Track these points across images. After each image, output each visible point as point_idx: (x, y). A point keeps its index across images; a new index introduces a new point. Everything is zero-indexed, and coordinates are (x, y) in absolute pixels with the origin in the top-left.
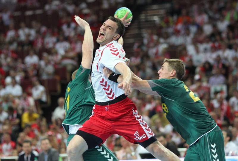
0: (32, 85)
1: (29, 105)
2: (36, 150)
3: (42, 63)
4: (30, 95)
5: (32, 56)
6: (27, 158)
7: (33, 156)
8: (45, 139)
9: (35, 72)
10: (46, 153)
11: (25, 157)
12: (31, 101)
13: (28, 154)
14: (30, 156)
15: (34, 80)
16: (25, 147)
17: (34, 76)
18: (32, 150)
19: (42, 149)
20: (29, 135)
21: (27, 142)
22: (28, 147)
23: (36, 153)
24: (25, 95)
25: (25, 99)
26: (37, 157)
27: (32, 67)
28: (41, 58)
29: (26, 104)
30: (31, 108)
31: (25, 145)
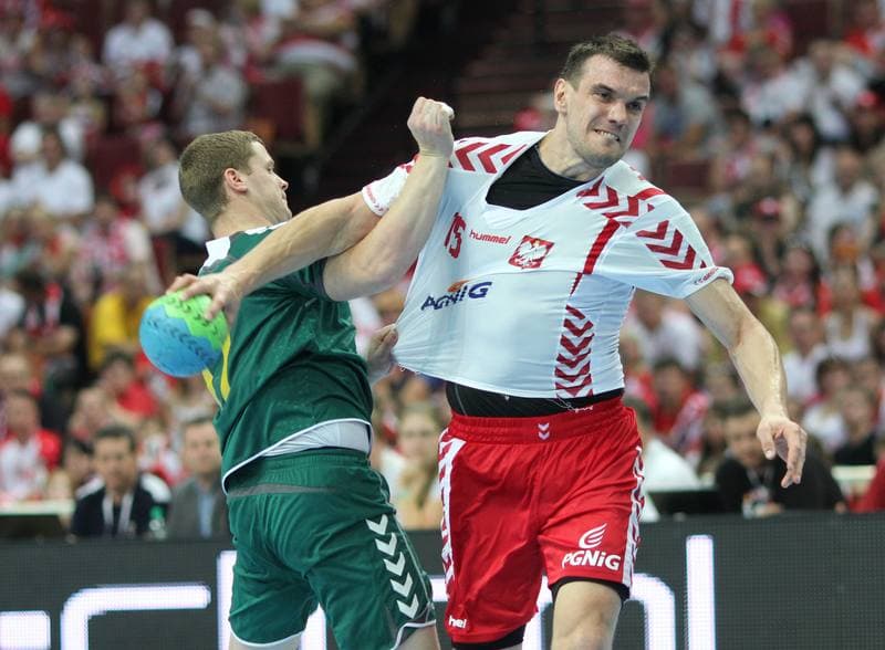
0: (140, 165)
1: (124, 258)
2: (159, 473)
3: (191, 59)
4: (131, 210)
5: (137, 26)
6: (117, 510)
7: (143, 502)
8: (199, 421)
9: (154, 102)
10: (205, 487)
11: (107, 506)
12: (136, 239)
13: (121, 491)
14: (127, 502)
15: (149, 136)
16: (106, 458)
17: (148, 121)
18: (141, 473)
19: (186, 469)
20: (123, 399)
21: (115, 432)
22: (119, 457)
23: (157, 489)
24: (106, 210)
25: (105, 232)
26: (165, 507)
27: (140, 79)
28: (180, 35)
29: (111, 255)
30: (135, 275)
31: (106, 447)
